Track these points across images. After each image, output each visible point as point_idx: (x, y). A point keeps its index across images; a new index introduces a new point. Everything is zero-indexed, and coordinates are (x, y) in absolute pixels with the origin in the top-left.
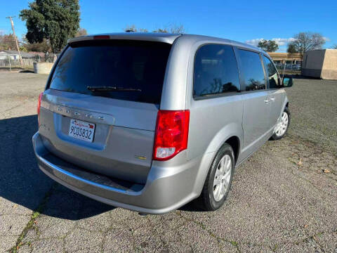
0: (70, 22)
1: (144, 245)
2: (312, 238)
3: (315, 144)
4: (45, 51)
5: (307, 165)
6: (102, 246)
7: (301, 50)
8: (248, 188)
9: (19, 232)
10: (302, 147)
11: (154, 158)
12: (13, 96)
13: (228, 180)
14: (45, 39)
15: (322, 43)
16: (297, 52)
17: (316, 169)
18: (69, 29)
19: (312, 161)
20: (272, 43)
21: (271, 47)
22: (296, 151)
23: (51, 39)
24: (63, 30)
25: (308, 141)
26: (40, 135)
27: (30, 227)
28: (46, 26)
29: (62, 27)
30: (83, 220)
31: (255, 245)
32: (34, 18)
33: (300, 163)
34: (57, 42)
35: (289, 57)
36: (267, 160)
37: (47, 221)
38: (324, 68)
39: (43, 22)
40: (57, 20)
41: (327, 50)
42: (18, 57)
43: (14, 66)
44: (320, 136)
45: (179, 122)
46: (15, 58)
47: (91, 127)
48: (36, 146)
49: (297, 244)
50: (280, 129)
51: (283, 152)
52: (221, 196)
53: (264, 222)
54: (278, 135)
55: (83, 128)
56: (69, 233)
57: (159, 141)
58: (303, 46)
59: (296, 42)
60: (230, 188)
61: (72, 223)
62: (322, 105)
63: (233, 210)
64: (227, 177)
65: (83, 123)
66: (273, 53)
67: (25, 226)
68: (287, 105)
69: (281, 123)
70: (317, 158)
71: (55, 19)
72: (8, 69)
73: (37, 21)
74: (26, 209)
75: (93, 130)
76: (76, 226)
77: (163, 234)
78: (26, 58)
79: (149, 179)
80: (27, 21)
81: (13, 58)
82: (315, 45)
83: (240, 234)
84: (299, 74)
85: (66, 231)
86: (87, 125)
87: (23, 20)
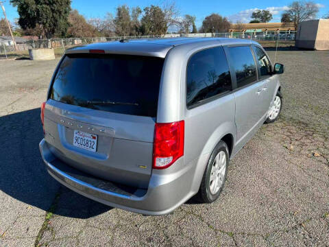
0: (61, 5)
1: (150, 240)
2: (300, 225)
3: (307, 125)
4: (38, 35)
5: (298, 149)
6: (111, 243)
7: (295, 20)
8: (243, 177)
9: (36, 233)
10: (294, 130)
11: (154, 167)
12: (12, 88)
13: (223, 173)
14: (37, 24)
15: (316, 11)
16: (291, 21)
17: (307, 152)
18: (60, 13)
19: (303, 145)
20: (266, 13)
21: (265, 17)
22: (289, 134)
23: (44, 24)
24: (55, 14)
25: (300, 122)
26: (46, 142)
27: (45, 228)
28: (38, 11)
29: (53, 11)
30: (92, 219)
31: (248, 235)
32: (25, 3)
33: (292, 147)
34: (50, 26)
35: (283, 26)
36: (261, 146)
37: (60, 221)
38: (318, 38)
39: (34, 7)
40: (48, 4)
41: (321, 20)
42: (12, 43)
43: (9, 53)
44: (312, 116)
45: (175, 133)
46: (10, 44)
47: (94, 138)
48: (43, 153)
49: (287, 232)
50: (273, 112)
51: (275, 137)
52: (218, 188)
53: (257, 212)
54: (271, 118)
55: (86, 138)
56: (81, 232)
57: (158, 151)
58: (297, 15)
59: (290, 11)
60: (226, 179)
61: (83, 222)
62: (315, 80)
63: (229, 200)
64: (223, 171)
65: (86, 134)
66: (267, 23)
67: (40, 227)
68: (279, 90)
69: (274, 107)
70: (308, 141)
71: (45, 3)
72: (4, 56)
73: (28, 6)
74: (40, 210)
75: (95, 141)
76: (87, 225)
77: (166, 228)
78: (21, 43)
79: (150, 185)
80: (19, 7)
81: (7, 44)
82: (309, 14)
83: (235, 224)
84: (293, 45)
85: (78, 230)
86: (90, 135)
87: (14, 6)
